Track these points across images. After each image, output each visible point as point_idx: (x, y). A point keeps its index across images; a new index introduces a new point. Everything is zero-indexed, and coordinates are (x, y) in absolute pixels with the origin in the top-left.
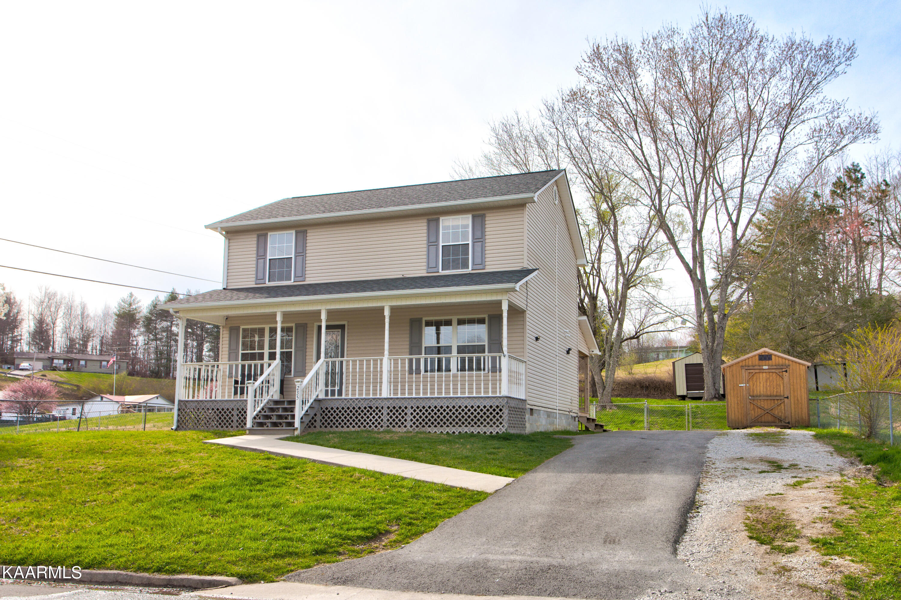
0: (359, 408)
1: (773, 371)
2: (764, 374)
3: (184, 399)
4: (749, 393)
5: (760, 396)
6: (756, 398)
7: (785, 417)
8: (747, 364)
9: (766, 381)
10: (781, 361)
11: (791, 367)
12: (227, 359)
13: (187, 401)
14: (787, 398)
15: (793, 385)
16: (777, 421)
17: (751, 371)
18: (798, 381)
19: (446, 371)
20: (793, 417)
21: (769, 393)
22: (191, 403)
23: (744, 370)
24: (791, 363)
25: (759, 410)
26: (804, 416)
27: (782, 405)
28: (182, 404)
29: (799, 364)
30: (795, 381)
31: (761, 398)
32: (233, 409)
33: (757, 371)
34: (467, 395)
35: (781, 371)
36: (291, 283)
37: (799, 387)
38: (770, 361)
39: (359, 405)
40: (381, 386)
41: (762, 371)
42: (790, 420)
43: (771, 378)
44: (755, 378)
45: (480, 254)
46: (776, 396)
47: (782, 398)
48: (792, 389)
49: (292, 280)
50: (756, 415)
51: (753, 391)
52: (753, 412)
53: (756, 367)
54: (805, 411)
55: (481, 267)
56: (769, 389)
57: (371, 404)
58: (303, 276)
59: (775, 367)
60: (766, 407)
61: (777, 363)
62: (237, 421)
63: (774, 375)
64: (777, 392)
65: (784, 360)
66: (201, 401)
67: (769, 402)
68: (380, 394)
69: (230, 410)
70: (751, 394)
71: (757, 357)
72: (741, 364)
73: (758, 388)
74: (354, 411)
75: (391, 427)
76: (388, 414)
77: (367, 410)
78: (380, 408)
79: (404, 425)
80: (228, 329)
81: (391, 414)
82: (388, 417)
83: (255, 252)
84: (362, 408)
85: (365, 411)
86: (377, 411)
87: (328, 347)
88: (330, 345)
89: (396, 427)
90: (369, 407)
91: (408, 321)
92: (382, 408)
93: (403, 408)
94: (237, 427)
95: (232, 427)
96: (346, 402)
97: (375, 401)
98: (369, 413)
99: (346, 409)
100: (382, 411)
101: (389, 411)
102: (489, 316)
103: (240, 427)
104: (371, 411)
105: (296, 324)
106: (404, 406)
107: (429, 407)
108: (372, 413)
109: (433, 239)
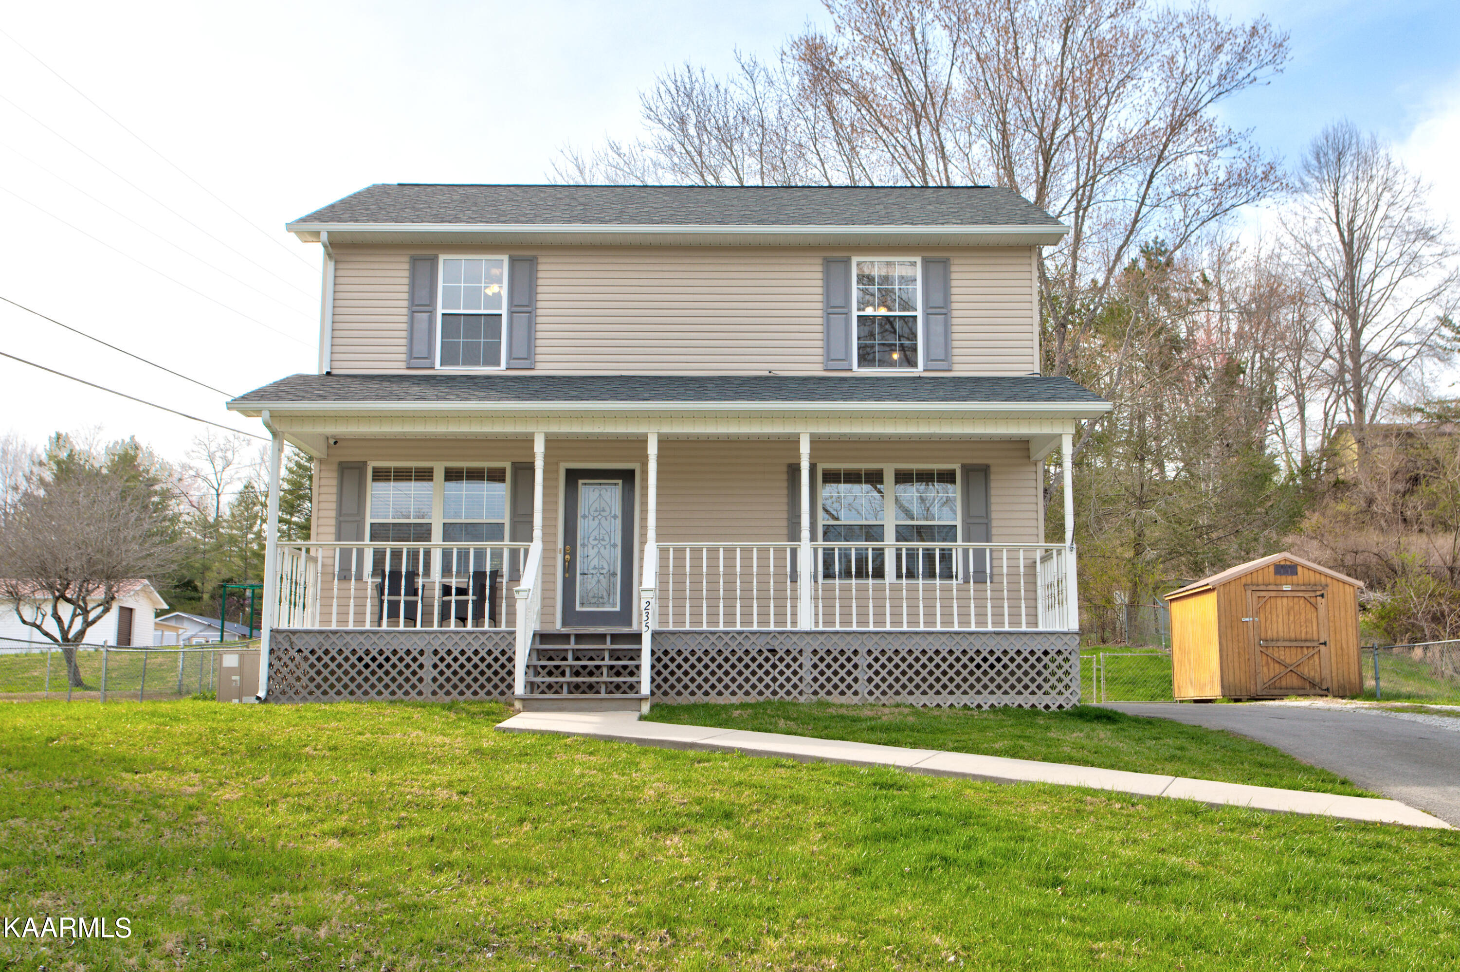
0: (747, 652)
1: (1300, 594)
2: (1285, 600)
4: (1260, 635)
5: (1278, 640)
6: (1271, 644)
7: (1322, 680)
8: (1255, 580)
9: (1289, 614)
10: (1313, 578)
11: (1330, 589)
12: (333, 537)
14: (1325, 644)
15: (1334, 621)
16: (1307, 686)
17: (1262, 594)
18: (1343, 614)
19: (942, 577)
20: (1335, 678)
21: (1293, 636)
22: (308, 637)
23: (1249, 592)
24: (1329, 580)
25: (1277, 665)
26: (1352, 677)
27: (1316, 657)
28: (280, 637)
29: (1344, 583)
30: (1337, 614)
31: (1279, 644)
32: (422, 652)
33: (1273, 594)
34: (990, 628)
35: (1313, 594)
36: (500, 369)
37: (1343, 624)
38: (1295, 577)
39: (747, 646)
40: (794, 607)
41: (1281, 594)
42: (1329, 685)
43: (1296, 607)
44: (1268, 606)
45: (941, 340)
46: (1306, 640)
47: (1316, 644)
48: (1332, 629)
49: (503, 365)
50: (1272, 675)
51: (1266, 631)
52: (1265, 669)
53: (1271, 588)
54: (1354, 668)
55: (943, 365)
56: (1292, 627)
57: (775, 645)
58: (529, 357)
59: (1303, 588)
60: (1288, 661)
61: (1306, 581)
62: (435, 680)
63: (1302, 601)
64: (1306, 633)
65: (1318, 576)
67: (1294, 651)
68: (794, 623)
69: (415, 654)
70: (1263, 636)
71: (1272, 569)
72: (1243, 581)
73: (1275, 626)
74: (733, 660)
75: (822, 693)
76: (815, 666)
77: (764, 656)
78: (795, 653)
79: (853, 690)
80: (335, 467)
81: (822, 666)
82: (816, 673)
83: (406, 296)
84: (754, 653)
85: (760, 660)
86: (788, 660)
87: (591, 518)
88: (596, 514)
89: (836, 693)
90: (769, 651)
91: (785, 469)
92: (801, 652)
93: (849, 653)
94: (434, 693)
95: (420, 693)
96: (713, 639)
97: (781, 638)
98: (770, 663)
99: (713, 653)
100: (801, 660)
101: (816, 659)
102: (964, 467)
103: (441, 693)
104: (773, 659)
105: (513, 464)
106: (852, 649)
107: (910, 652)
108: (778, 663)
109: (838, 301)
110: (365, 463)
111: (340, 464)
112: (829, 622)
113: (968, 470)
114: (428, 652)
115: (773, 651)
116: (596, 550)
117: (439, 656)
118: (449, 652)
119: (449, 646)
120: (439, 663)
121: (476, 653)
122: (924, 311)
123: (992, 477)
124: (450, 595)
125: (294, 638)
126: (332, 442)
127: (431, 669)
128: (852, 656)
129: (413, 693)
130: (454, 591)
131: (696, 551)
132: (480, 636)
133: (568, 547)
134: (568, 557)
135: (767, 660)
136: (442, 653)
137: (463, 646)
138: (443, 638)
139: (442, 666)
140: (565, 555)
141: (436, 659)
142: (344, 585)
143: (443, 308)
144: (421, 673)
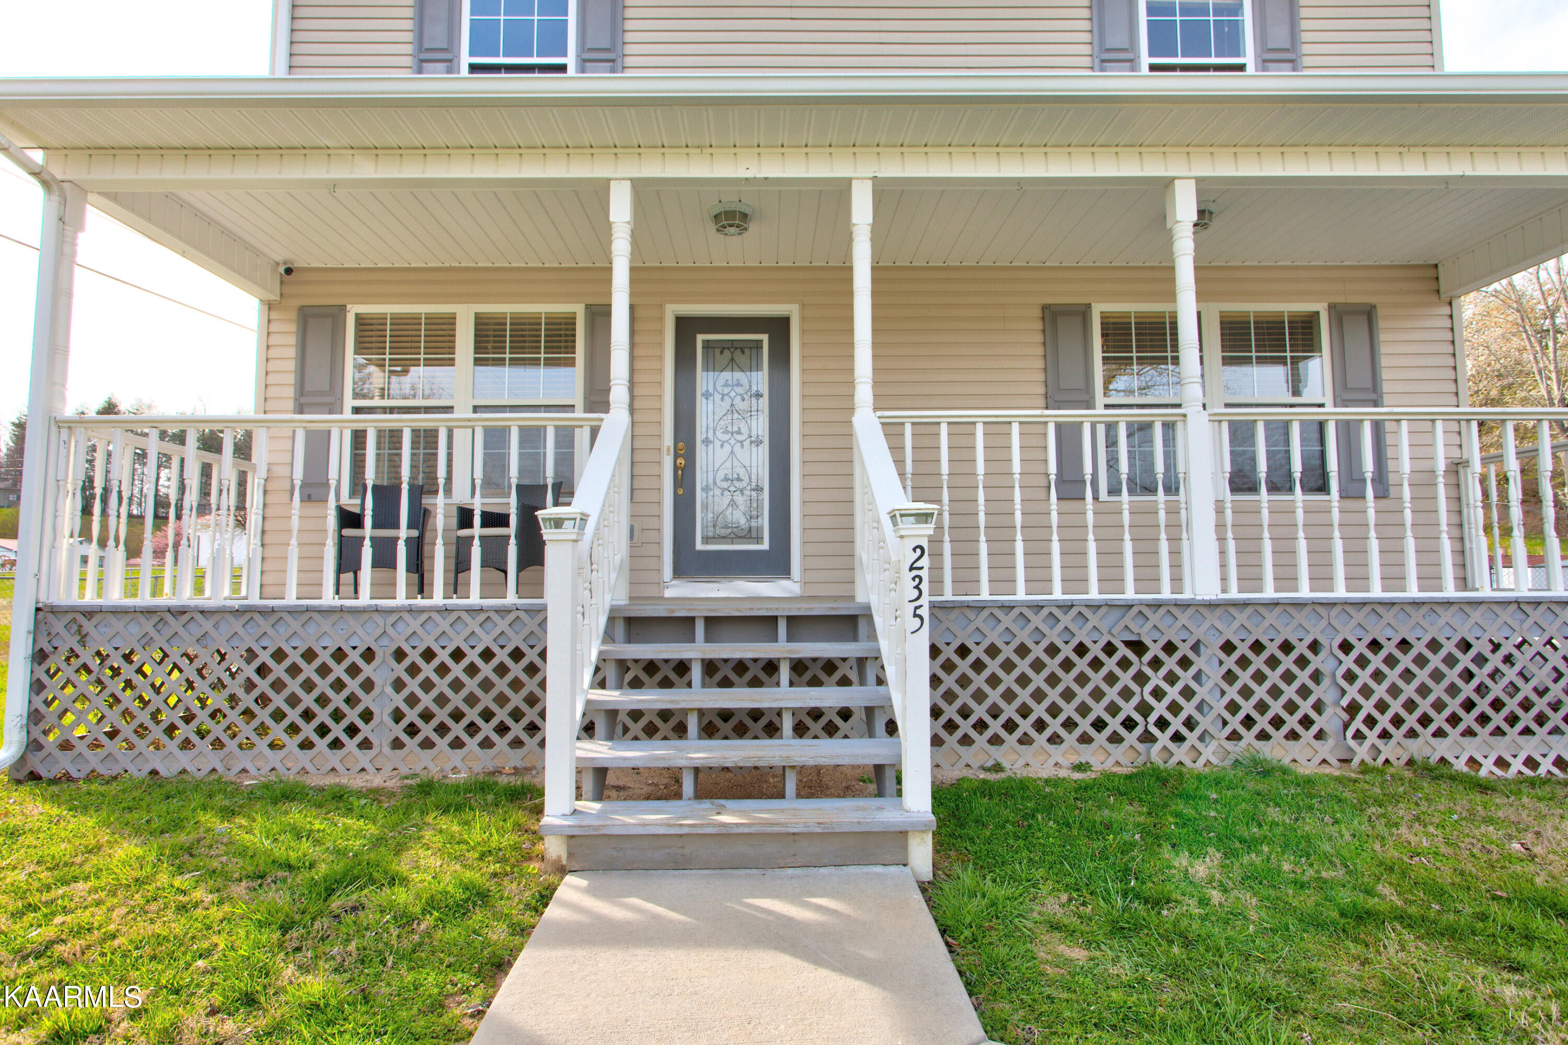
0: (1082, 649)
3: (74, 599)
13: (90, 613)
22: (118, 624)
28: (58, 626)
32: (369, 655)
62: (398, 716)
66: (178, 612)
69: (354, 657)
74: (1053, 665)
75: (1249, 736)
76: (1230, 677)
77: (1117, 657)
78: (1184, 650)
79: (1314, 729)
80: (294, 315)
81: (1245, 677)
82: (1232, 693)
83: (409, 37)
84: (1096, 651)
85: (1110, 664)
86: (1170, 663)
87: (718, 397)
88: (726, 390)
89: (1278, 735)
90: (1128, 644)
91: (1038, 313)
92: (1196, 648)
93: (1301, 648)
94: (397, 744)
95: (366, 744)
96: (1007, 620)
97: (1155, 618)
98: (1132, 671)
99: (1008, 652)
100: (1199, 663)
101: (1230, 662)
102: (1332, 308)
103: (412, 743)
104: (1139, 664)
105: (588, 307)
106: (1308, 640)
107: (1434, 645)
108: (1148, 671)
109: (1117, 39)
110: (343, 308)
111: (302, 309)
112: (1251, 579)
113: (1339, 313)
114: (383, 653)
115: (1138, 647)
116: (727, 448)
117: (407, 662)
118: (429, 655)
119: (429, 641)
120: (406, 678)
121: (487, 655)
122: (1257, 56)
123: (1381, 324)
124: (470, 526)
125: (88, 626)
126: (282, 270)
127: (389, 690)
128: (1309, 655)
129: (351, 744)
130: (477, 520)
131: (961, 430)
132: (495, 617)
133: (681, 445)
134: (681, 461)
135: (1124, 664)
136: (414, 656)
137: (458, 641)
138: (414, 624)
139: (413, 685)
140: (676, 457)
141: (400, 670)
142: (313, 510)
143: (472, 54)
144: (367, 701)
